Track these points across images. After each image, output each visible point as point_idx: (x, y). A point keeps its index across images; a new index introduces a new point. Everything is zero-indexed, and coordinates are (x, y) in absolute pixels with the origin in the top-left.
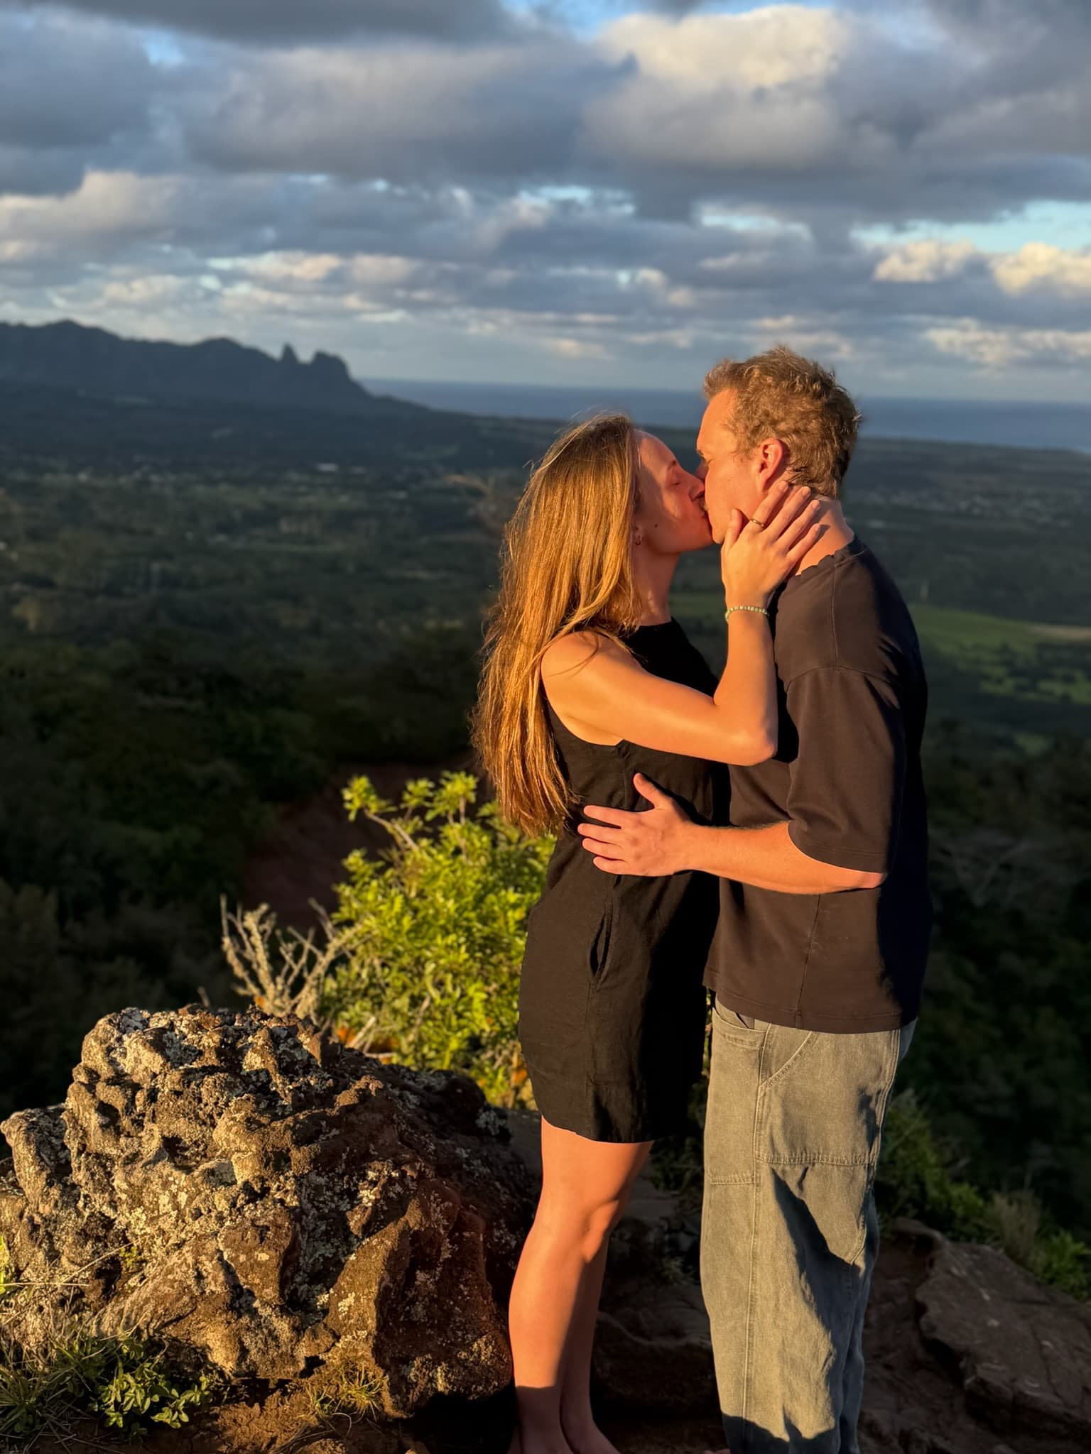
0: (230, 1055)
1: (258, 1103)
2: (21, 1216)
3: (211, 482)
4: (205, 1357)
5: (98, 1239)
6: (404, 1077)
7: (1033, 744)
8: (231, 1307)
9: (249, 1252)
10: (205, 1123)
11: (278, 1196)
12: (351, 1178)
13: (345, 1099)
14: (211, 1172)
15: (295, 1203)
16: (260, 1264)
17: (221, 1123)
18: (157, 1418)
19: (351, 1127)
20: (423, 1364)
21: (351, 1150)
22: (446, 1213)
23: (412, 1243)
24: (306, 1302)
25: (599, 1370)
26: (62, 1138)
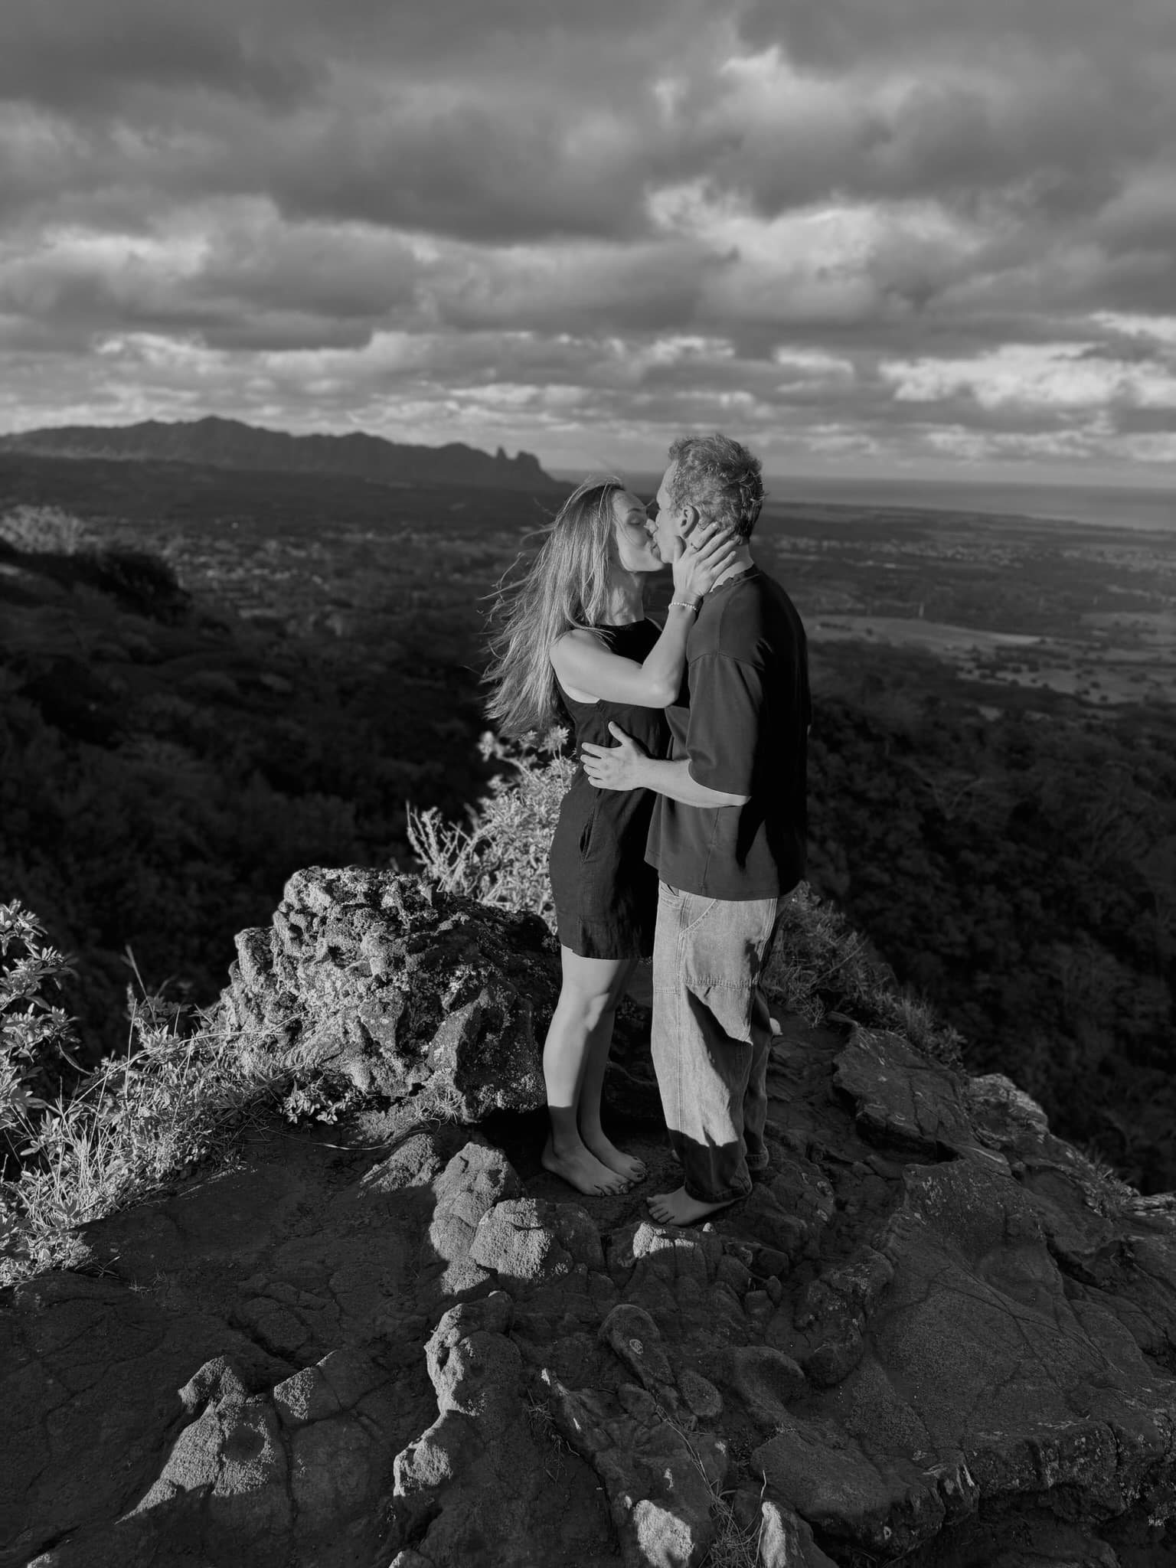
0: (374, 897)
1: (388, 927)
2: (243, 992)
3: (451, 539)
4: (350, 1082)
5: (287, 1008)
6: (497, 915)
7: (991, 714)
8: (365, 1051)
9: (377, 1018)
10: (355, 939)
11: (397, 985)
12: (444, 975)
13: (445, 926)
14: (356, 969)
15: (408, 989)
16: (383, 1026)
17: (365, 938)
18: (319, 1118)
19: (447, 943)
20: (488, 1090)
21: (446, 958)
22: (507, 998)
23: (483, 1016)
24: (414, 1049)
25: (608, 1098)
26: (268, 945)
